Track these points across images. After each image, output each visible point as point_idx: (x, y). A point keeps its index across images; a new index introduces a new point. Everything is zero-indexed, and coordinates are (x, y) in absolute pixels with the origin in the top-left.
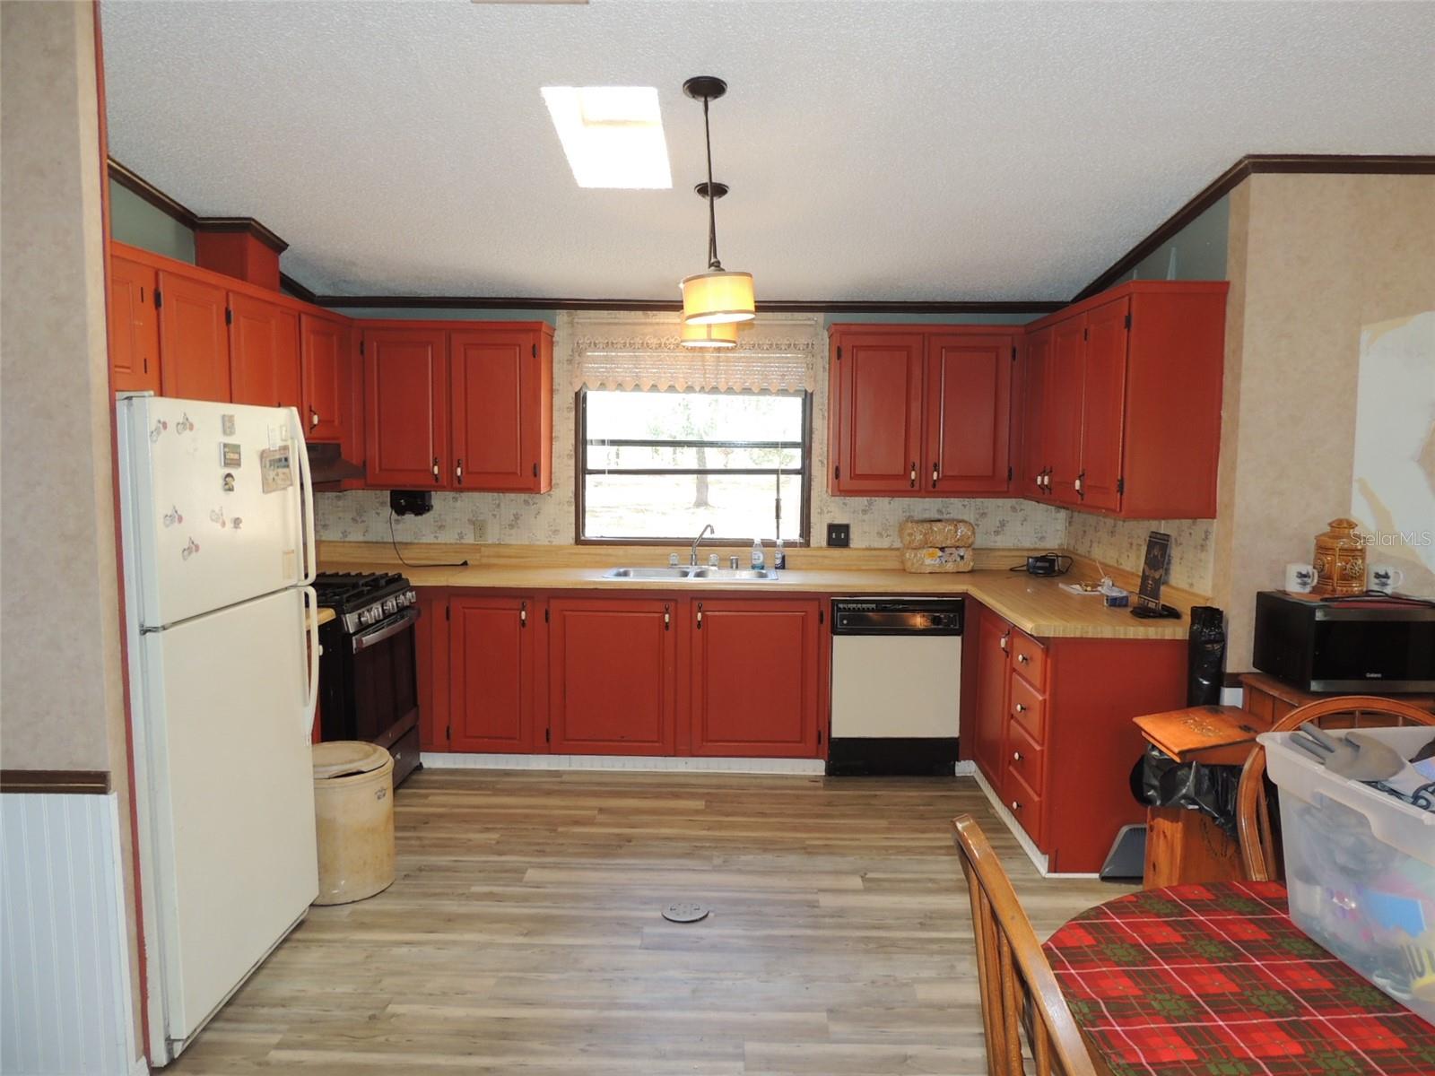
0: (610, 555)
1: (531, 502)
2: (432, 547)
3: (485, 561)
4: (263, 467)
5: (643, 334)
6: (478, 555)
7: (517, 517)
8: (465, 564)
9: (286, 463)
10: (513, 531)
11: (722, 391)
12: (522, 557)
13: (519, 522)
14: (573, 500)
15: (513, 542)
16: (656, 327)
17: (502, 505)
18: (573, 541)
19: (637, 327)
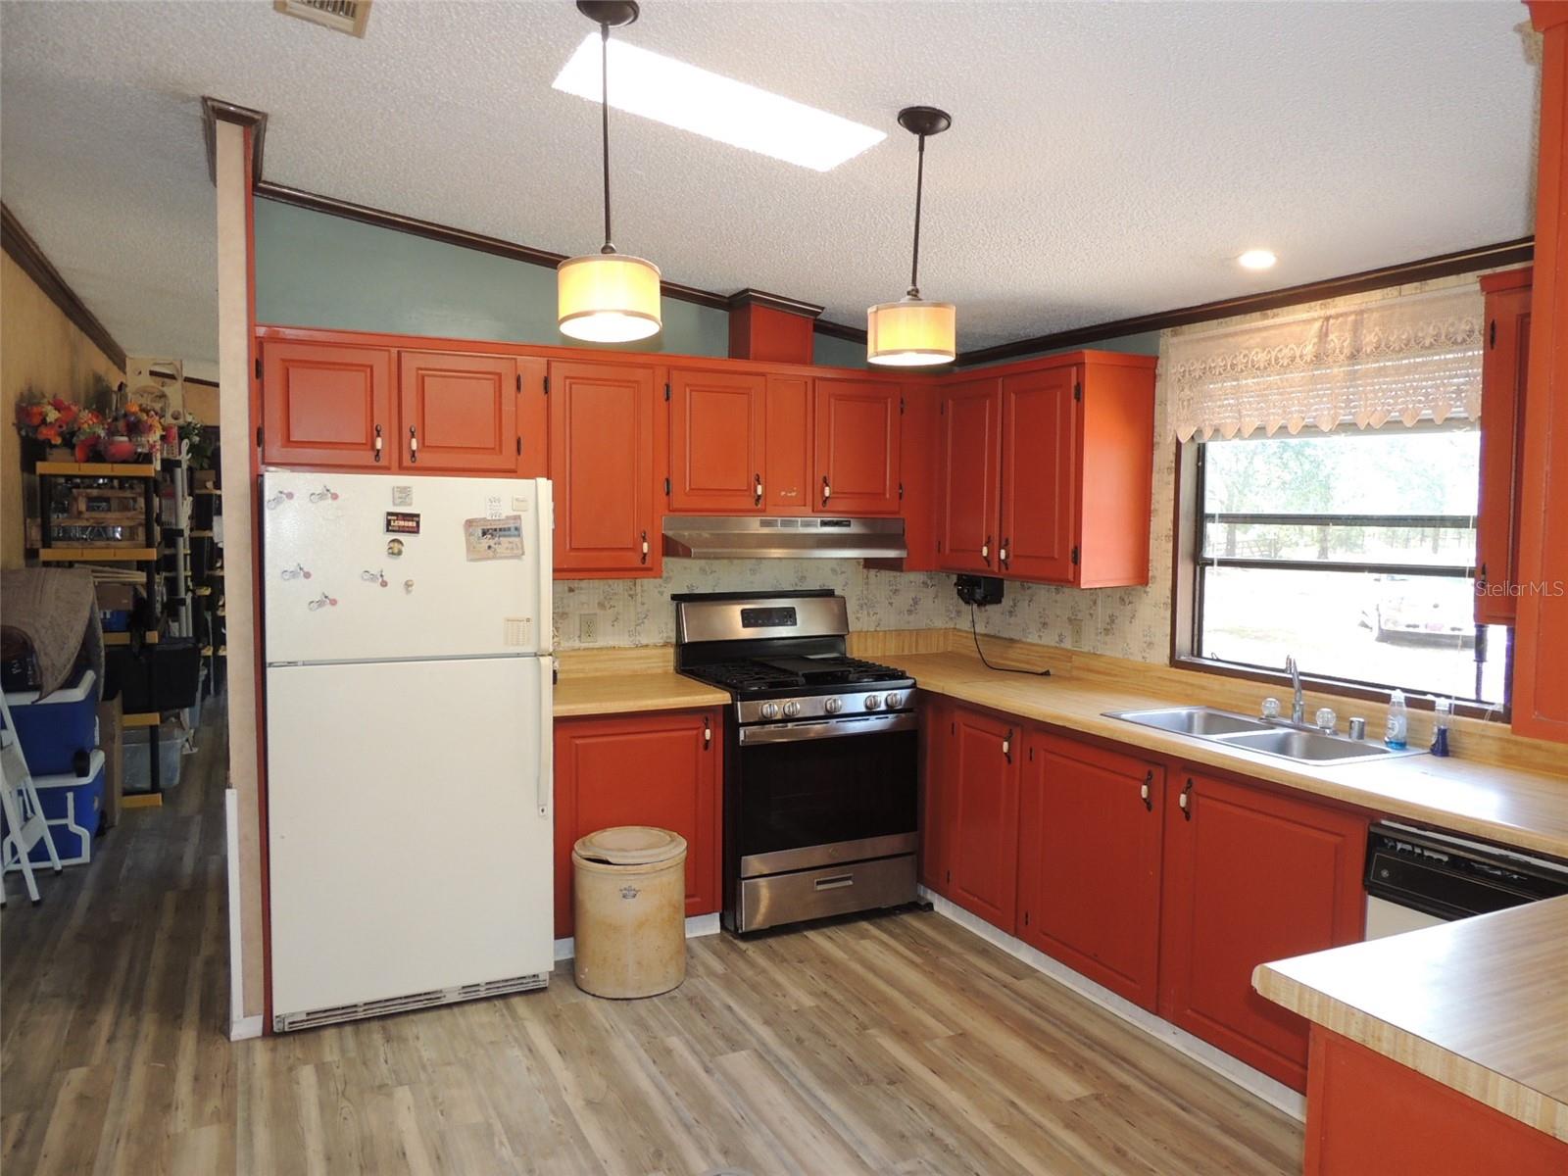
0: (1203, 688)
1: (1127, 602)
2: (1034, 648)
3: (1075, 673)
4: (469, 535)
5: (1247, 348)
6: (1069, 664)
7: (1112, 619)
8: (1047, 674)
9: (516, 533)
10: (1108, 639)
11: (1362, 428)
12: (1109, 674)
13: (1114, 626)
14: (1170, 601)
15: (1108, 653)
16: (1265, 334)
17: (1099, 602)
18: (1167, 661)
19: (1240, 339)
